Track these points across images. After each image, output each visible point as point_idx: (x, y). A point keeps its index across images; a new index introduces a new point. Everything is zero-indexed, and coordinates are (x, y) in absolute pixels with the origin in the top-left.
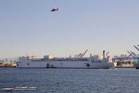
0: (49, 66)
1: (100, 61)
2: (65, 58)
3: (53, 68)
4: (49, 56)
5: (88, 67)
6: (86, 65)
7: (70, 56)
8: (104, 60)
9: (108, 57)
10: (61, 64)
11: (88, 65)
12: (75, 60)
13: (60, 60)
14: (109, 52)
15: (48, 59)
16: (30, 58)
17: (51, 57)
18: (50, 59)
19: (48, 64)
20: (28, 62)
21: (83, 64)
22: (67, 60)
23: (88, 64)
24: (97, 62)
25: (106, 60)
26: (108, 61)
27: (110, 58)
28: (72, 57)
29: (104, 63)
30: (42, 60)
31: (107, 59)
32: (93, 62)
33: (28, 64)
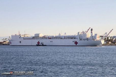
0: (39, 44)
1: (87, 39)
2: (55, 36)
3: (43, 45)
4: (40, 34)
5: (76, 44)
6: (74, 42)
7: (59, 34)
8: (92, 38)
9: (96, 35)
10: (51, 42)
11: (76, 43)
12: (64, 38)
13: (50, 38)
14: (113, 29)
15: (39, 37)
16: (22, 36)
17: (41, 35)
18: (40, 37)
19: (38, 42)
20: (20, 40)
21: (71, 42)
22: (56, 38)
23: (76, 41)
24: (84, 40)
25: (93, 38)
26: (96, 39)
27: (97, 36)
28: (61, 35)
29: (91, 40)
30: (33, 38)
31: (95, 37)
32: (81, 40)
33: (20, 42)
